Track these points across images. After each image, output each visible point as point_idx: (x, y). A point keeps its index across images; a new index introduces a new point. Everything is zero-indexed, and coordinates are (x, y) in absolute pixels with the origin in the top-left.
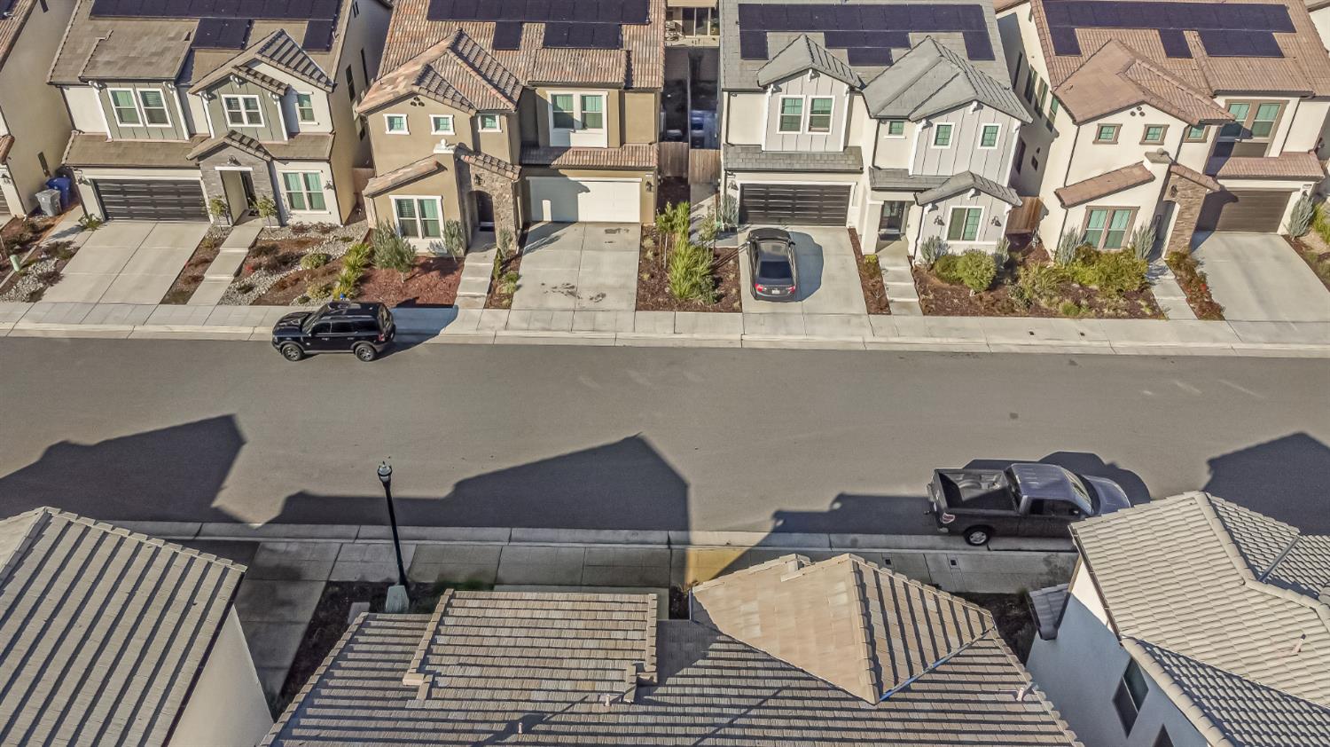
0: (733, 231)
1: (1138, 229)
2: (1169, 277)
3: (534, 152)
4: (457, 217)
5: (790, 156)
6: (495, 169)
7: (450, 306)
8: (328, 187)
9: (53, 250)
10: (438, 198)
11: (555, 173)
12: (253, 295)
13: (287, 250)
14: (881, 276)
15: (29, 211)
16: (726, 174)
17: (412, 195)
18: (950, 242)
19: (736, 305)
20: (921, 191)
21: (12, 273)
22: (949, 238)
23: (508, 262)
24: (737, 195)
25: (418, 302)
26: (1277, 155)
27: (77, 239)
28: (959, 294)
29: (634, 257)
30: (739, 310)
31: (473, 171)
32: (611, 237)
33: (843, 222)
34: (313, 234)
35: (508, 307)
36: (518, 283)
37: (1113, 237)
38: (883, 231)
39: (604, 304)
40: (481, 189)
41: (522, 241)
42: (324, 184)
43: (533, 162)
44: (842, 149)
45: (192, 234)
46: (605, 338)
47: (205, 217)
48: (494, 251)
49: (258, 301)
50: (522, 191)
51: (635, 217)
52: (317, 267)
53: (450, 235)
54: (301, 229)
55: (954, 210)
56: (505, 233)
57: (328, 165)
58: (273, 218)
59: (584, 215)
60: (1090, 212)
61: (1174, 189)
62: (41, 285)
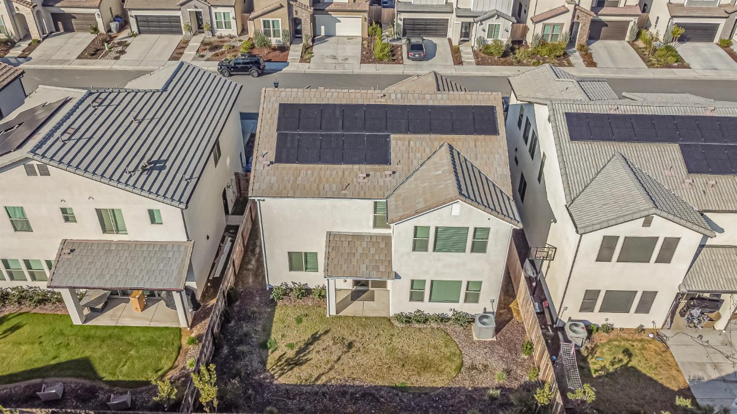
0: (400, 39)
1: (564, 33)
2: (577, 53)
3: (318, 4)
4: (288, 29)
5: (424, 6)
6: (304, 7)
7: (286, 62)
8: (233, 18)
9: (120, 44)
10: (280, 20)
11: (326, 13)
12: (205, 58)
13: (216, 44)
14: (460, 53)
15: (107, 31)
16: (397, 14)
17: (269, 18)
18: (488, 39)
19: (401, 62)
20: (476, 17)
21: (105, 51)
22: (488, 37)
23: (308, 48)
24: (401, 23)
25: (272, 60)
26: (623, 6)
27: (129, 40)
28: (491, 59)
29: (359, 47)
30: (403, 63)
31: (295, 9)
32: (349, 40)
33: (446, 35)
34: (226, 39)
35: (309, 62)
36: (313, 55)
37: (554, 36)
38: (462, 39)
39: (348, 61)
40: (297, 16)
41: (313, 41)
42: (231, 17)
43: (318, 8)
44: (445, 4)
45: (177, 39)
46: (349, 71)
47: (181, 33)
48: (302, 45)
49: (208, 60)
50: (313, 20)
51: (360, 34)
52: (230, 49)
53: (285, 35)
54: (221, 37)
55: (489, 25)
56: (307, 36)
57: (234, 8)
58: (210, 33)
59: (339, 32)
60: (545, 26)
61: (578, 16)
62: (118, 55)
